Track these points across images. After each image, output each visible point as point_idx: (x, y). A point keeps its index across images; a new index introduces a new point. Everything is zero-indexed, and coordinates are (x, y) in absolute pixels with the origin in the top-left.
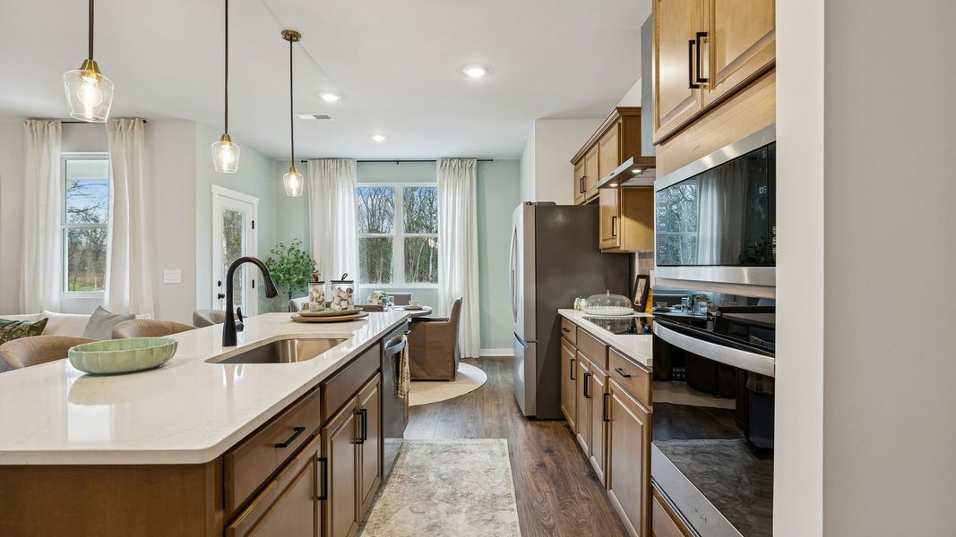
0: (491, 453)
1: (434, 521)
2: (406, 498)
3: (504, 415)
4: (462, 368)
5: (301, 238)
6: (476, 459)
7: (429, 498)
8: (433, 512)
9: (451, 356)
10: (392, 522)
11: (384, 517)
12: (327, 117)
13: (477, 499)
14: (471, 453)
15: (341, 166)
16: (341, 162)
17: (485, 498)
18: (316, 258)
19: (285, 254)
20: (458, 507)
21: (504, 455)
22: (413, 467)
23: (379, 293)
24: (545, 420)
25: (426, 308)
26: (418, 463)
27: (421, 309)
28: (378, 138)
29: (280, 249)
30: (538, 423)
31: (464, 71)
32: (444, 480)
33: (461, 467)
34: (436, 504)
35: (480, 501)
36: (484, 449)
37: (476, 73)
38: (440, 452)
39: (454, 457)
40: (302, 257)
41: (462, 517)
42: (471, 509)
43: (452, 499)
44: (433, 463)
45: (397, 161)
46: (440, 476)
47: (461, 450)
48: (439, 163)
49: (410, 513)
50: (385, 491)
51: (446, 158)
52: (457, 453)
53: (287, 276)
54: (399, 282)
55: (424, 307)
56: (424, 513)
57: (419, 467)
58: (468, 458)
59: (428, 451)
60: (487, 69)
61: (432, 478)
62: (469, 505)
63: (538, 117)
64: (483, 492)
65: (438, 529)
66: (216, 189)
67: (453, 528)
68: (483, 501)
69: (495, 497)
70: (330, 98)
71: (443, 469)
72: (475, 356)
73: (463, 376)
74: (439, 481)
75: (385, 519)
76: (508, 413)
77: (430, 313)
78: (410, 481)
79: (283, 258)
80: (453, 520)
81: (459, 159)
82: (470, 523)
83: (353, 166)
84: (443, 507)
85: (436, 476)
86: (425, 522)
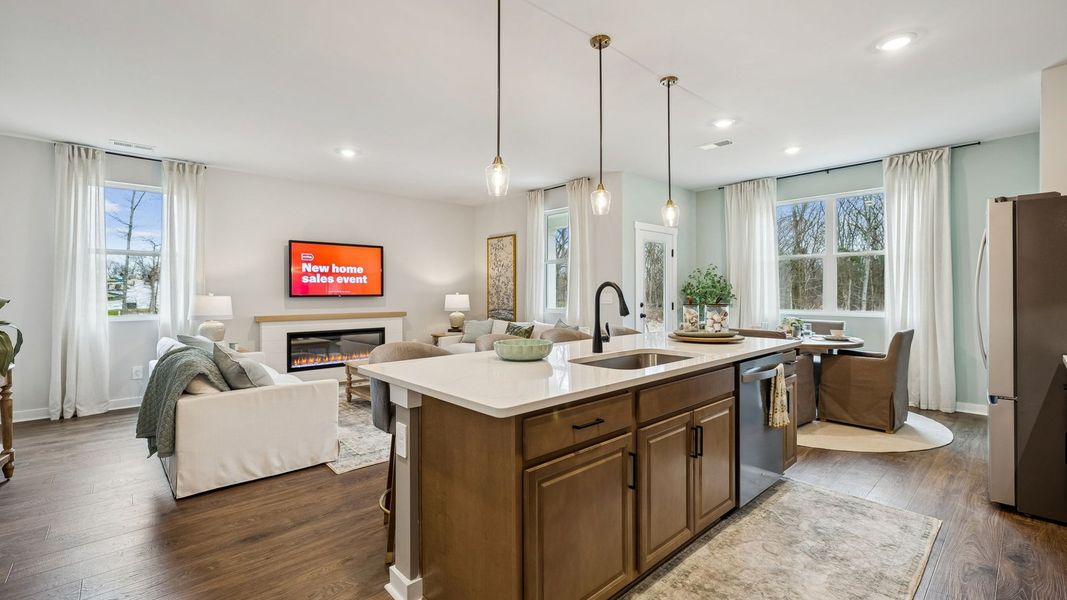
0: (905, 528)
1: (784, 567)
2: (763, 534)
3: (957, 491)
4: (913, 420)
5: (718, 262)
6: (877, 527)
7: (790, 544)
8: (788, 559)
9: (888, 401)
10: (737, 549)
11: (731, 541)
12: (727, 143)
13: (853, 568)
14: (873, 518)
15: (758, 186)
16: (758, 183)
17: (865, 572)
18: (733, 281)
19: (702, 278)
20: (821, 566)
21: (925, 536)
22: (787, 508)
23: (792, 319)
24: (1033, 517)
25: (855, 340)
26: (794, 506)
27: (847, 341)
28: (792, 151)
29: (697, 274)
30: (1016, 517)
31: (878, 47)
32: (819, 533)
33: (847, 527)
34: (795, 553)
35: (855, 572)
36: (896, 521)
37: (896, 45)
38: (828, 505)
39: (845, 514)
40: (719, 282)
41: (823, 578)
42: (838, 575)
43: (819, 556)
44: (814, 512)
45: (827, 171)
46: (815, 528)
47: (859, 510)
48: (886, 163)
49: (761, 549)
50: (744, 519)
51: (897, 155)
52: (852, 512)
53: (703, 300)
54: (829, 309)
55: (850, 339)
56: (777, 555)
57: (794, 511)
58: (865, 522)
59: (815, 499)
60: (914, 34)
61: (805, 526)
62: (838, 570)
63: (1044, 67)
64: (867, 565)
65: (785, 577)
66: (638, 225)
67: (805, 584)
68: (860, 575)
69: (881, 576)
70: (724, 124)
71: (823, 522)
72: (946, 408)
73: (912, 431)
74: (812, 533)
75: (732, 544)
76: (965, 491)
77: (860, 345)
78: (776, 520)
79: (699, 283)
80: (808, 577)
81: (918, 151)
82: (830, 589)
83: (772, 185)
84: (802, 559)
85: (809, 526)
86: (772, 563)
